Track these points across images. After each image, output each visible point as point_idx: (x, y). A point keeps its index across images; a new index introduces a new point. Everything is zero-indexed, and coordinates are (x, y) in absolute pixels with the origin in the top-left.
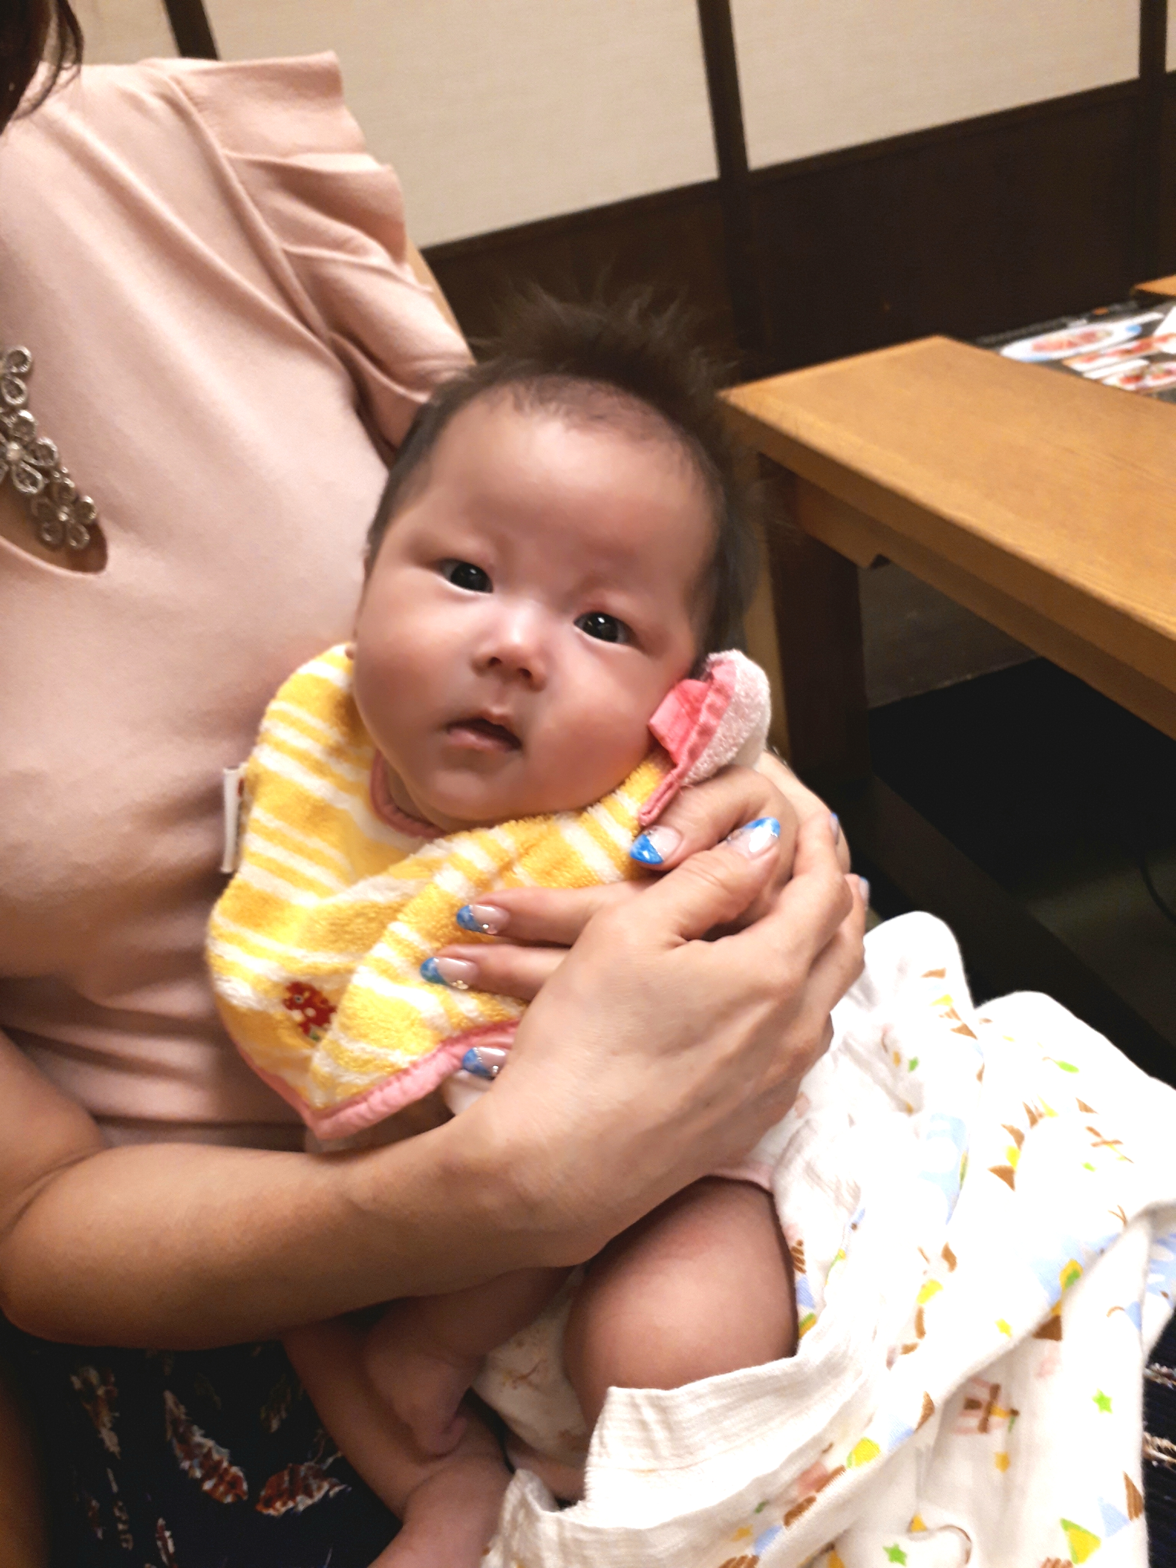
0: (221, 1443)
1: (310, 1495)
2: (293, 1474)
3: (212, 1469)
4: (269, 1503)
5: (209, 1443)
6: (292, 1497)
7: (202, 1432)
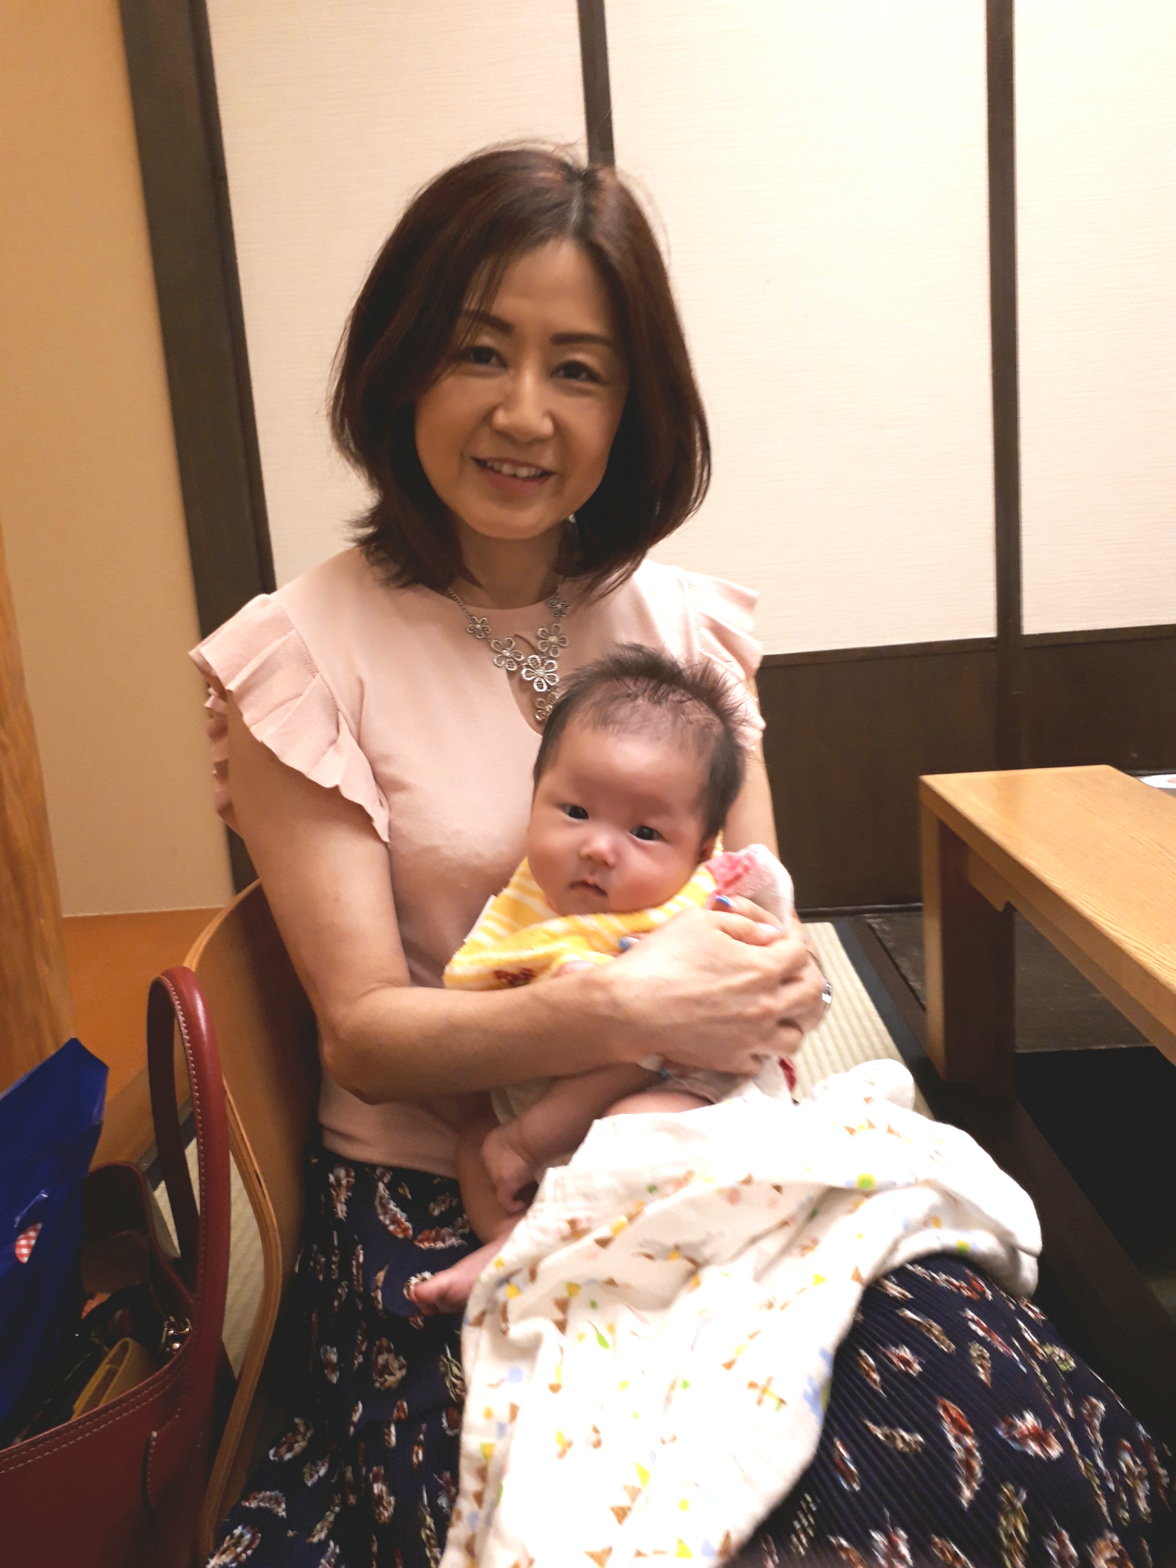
0: (403, 1211)
1: (444, 1242)
2: (438, 1233)
3: (395, 1221)
4: (421, 1241)
5: (397, 1210)
6: (435, 1241)
7: (394, 1204)
